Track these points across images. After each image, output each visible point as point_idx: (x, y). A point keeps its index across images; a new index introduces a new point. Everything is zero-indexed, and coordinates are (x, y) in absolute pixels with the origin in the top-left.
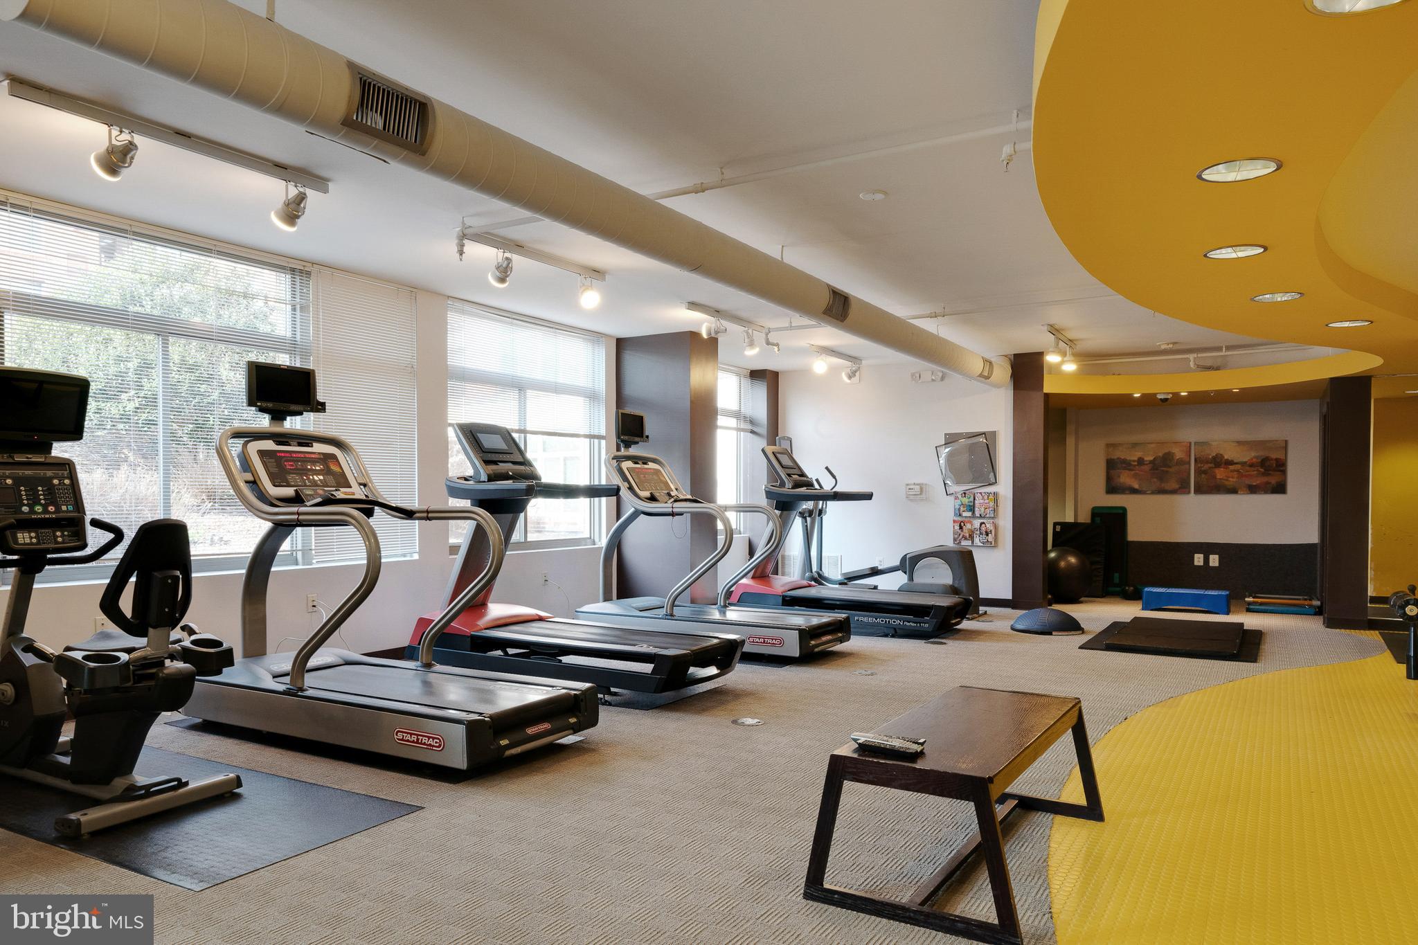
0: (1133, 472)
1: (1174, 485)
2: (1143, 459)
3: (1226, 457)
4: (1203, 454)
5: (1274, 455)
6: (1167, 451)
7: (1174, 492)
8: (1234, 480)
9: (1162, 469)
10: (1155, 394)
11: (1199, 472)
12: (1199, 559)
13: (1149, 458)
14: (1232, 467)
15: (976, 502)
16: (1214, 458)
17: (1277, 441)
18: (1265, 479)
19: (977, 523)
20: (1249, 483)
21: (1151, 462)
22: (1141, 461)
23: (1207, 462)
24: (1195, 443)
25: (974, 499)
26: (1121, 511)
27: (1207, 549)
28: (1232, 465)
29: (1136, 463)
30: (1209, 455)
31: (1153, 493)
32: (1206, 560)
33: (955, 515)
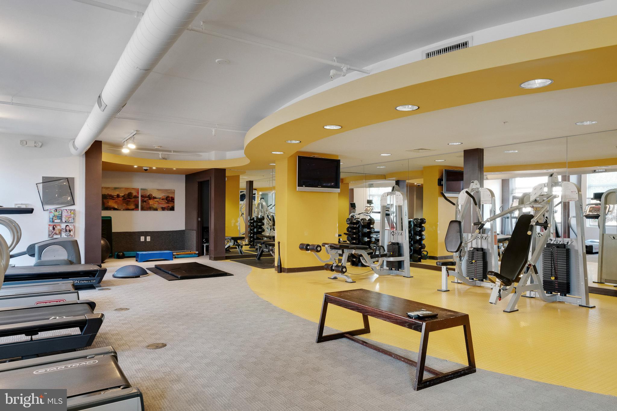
0: (114, 201)
1: (133, 207)
2: (119, 195)
3: (153, 196)
4: (144, 194)
5: (171, 196)
6: (129, 192)
7: (133, 210)
8: (156, 205)
9: (128, 199)
10: (142, 167)
11: (143, 201)
12: (142, 239)
13: (122, 195)
14: (155, 200)
15: (63, 214)
16: (149, 196)
17: (171, 190)
18: (167, 205)
19: (63, 226)
20: (162, 206)
21: (123, 196)
22: (118, 196)
23: (146, 197)
24: (141, 189)
25: (62, 213)
26: (109, 219)
27: (145, 234)
28: (155, 199)
29: (116, 197)
30: (147, 194)
31: (124, 210)
32: (145, 239)
33: (50, 221)
